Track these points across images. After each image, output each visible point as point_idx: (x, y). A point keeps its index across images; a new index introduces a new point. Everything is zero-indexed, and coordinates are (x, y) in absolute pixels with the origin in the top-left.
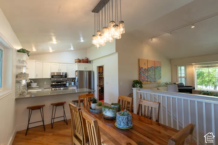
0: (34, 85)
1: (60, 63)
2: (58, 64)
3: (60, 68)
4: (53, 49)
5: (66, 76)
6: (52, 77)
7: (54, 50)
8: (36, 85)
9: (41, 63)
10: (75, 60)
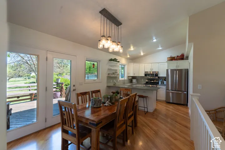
0: (134, 81)
1: (152, 63)
2: (150, 64)
3: (152, 68)
4: (143, 52)
5: (157, 75)
6: (146, 75)
7: (144, 54)
8: (135, 81)
9: (138, 65)
10: (168, 58)
